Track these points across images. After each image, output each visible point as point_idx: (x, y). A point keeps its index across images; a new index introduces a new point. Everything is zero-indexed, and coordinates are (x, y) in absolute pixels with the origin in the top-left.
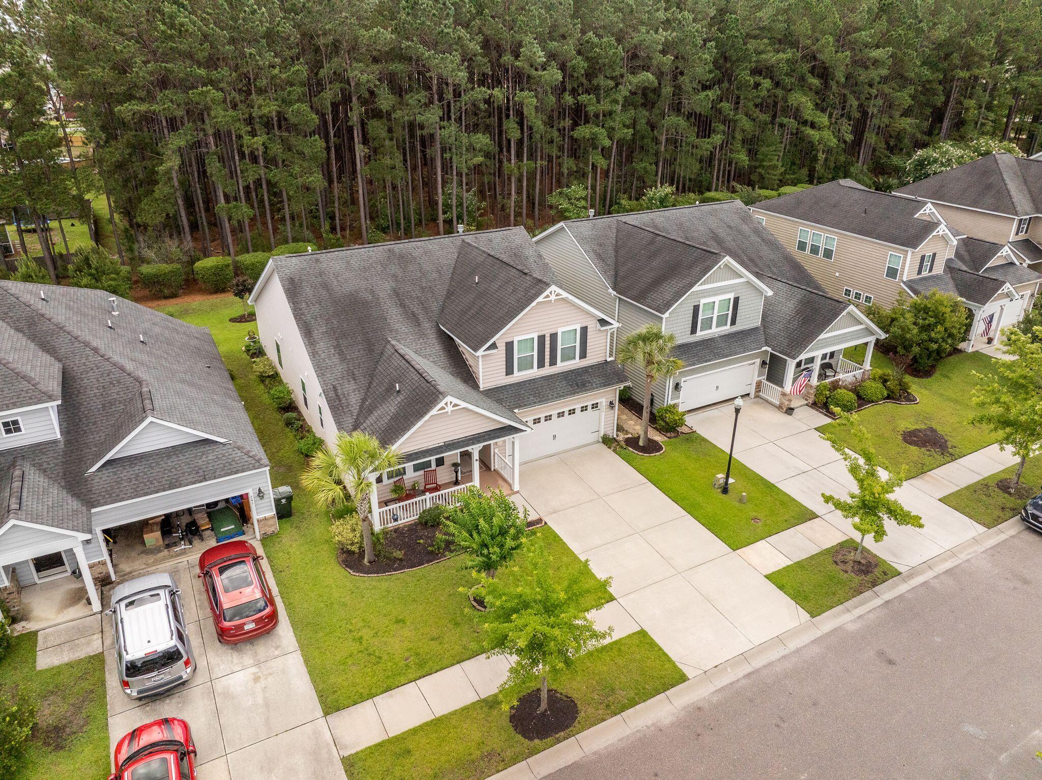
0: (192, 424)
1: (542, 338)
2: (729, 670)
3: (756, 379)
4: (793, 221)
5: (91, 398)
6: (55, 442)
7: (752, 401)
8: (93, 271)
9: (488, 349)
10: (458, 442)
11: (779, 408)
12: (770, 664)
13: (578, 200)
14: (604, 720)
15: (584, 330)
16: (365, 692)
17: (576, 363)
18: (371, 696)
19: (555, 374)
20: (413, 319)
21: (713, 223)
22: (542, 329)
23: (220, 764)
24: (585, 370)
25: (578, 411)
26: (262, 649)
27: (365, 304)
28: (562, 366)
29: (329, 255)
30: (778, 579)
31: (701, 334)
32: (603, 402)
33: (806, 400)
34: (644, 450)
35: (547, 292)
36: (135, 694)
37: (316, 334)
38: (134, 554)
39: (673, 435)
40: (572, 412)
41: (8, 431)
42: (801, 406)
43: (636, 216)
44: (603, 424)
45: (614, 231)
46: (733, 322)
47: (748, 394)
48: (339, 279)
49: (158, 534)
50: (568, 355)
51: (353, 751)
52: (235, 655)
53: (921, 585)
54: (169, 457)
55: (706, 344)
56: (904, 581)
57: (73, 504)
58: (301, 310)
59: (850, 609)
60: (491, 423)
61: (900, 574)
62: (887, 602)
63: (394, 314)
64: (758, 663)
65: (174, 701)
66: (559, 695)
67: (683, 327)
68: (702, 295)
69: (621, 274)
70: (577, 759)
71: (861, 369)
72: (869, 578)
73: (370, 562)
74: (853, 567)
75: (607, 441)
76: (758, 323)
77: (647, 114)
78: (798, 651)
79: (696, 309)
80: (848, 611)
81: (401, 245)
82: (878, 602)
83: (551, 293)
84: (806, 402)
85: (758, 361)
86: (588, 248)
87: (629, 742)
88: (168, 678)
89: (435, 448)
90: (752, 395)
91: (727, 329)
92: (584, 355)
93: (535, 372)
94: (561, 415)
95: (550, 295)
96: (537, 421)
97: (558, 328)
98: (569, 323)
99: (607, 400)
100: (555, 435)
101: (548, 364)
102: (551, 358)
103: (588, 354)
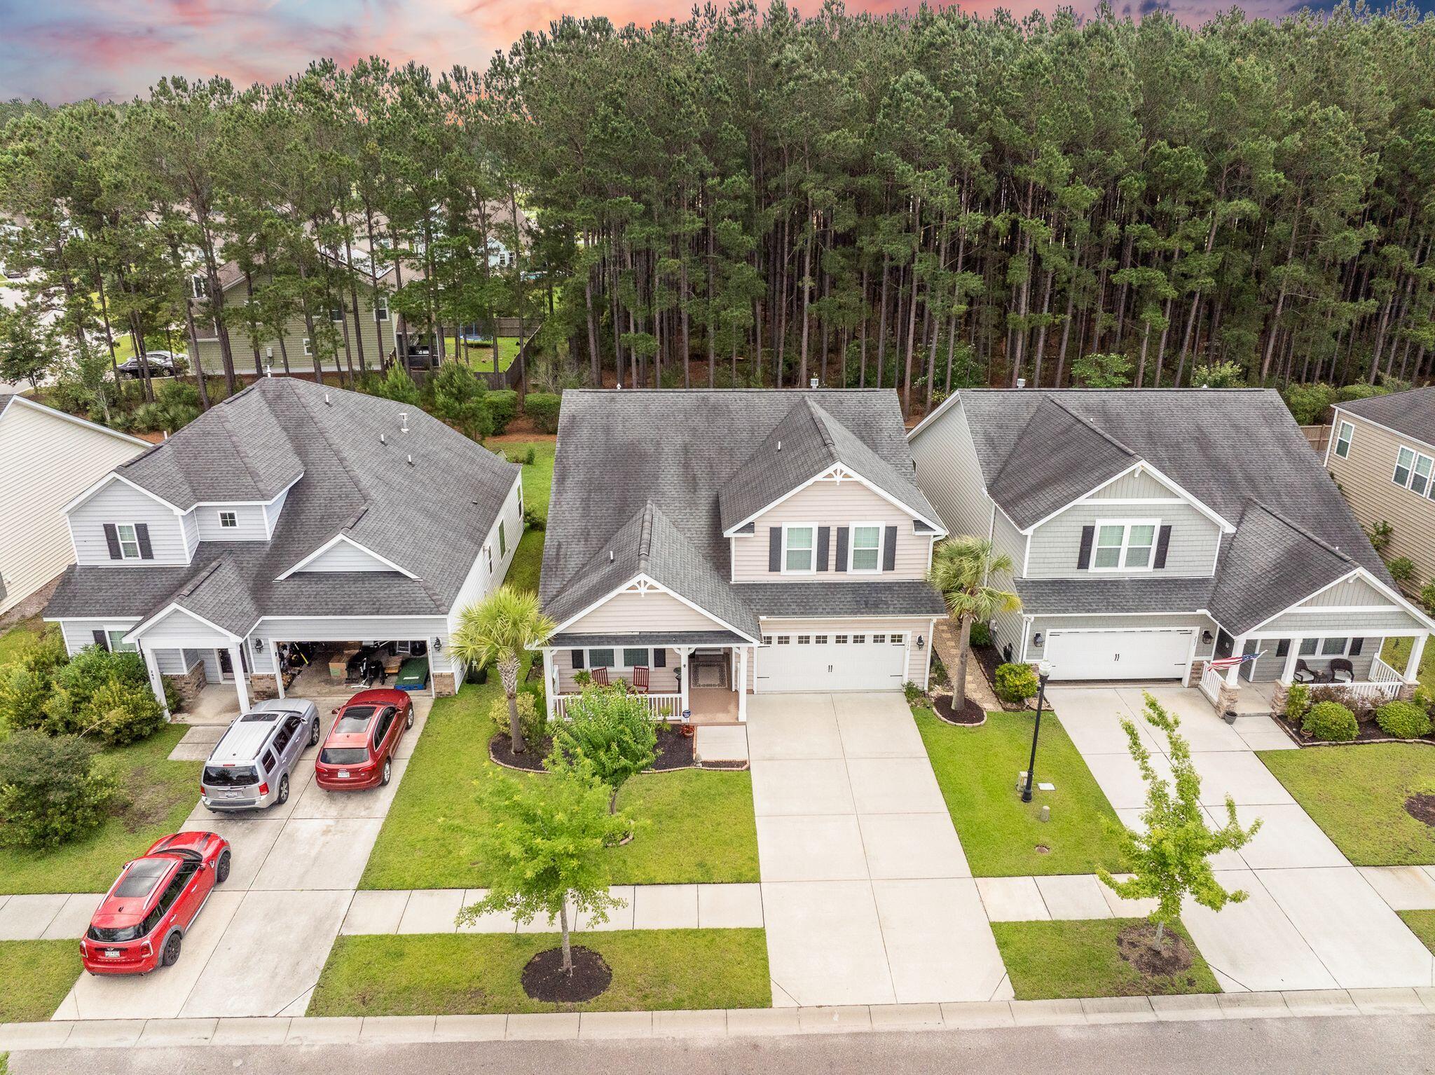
0: (387, 552)
1: (824, 533)
2: (836, 1018)
3: (1192, 658)
4: (1392, 434)
5: (315, 507)
6: (263, 543)
7: (1181, 690)
8: (454, 390)
9: (741, 530)
10: (657, 636)
11: (1217, 708)
12: (899, 1034)
13: (1116, 374)
14: (627, 1009)
15: (891, 533)
16: (410, 880)
17: (877, 574)
18: (414, 887)
19: (842, 584)
20: (692, 483)
21: (1207, 417)
22: (825, 518)
23: (238, 896)
24: (889, 587)
25: (869, 640)
26: (354, 806)
27: (643, 457)
28: (853, 574)
29: (629, 394)
30: (1005, 934)
31: (1095, 571)
32: (909, 637)
33: (1273, 708)
34: (954, 716)
35: (830, 470)
36: (208, 803)
37: (569, 482)
38: (316, 680)
39: (1015, 706)
40: (859, 639)
41: (225, 524)
42: (1259, 715)
43: (1079, 394)
44: (907, 667)
45: (1033, 410)
46: (1160, 562)
47: (1180, 680)
48: (627, 424)
49: (343, 665)
50: (865, 559)
51: (353, 933)
52: (327, 802)
53: (1244, 1021)
54: (355, 581)
55: (1102, 587)
56: (1219, 1004)
57: (248, 605)
58: (566, 452)
59: (1087, 1009)
60: (706, 623)
61: (1218, 991)
62: (1160, 1023)
63: (670, 476)
64: (881, 1025)
65: (245, 826)
66: (600, 962)
67: (1063, 555)
68: (1100, 513)
69: (1009, 469)
70: (564, 1038)
71: (1399, 680)
72: (1157, 979)
73: (515, 752)
74: (1142, 956)
75: (911, 692)
76: (1208, 569)
77: (1248, 258)
78: (957, 1032)
79: (1088, 533)
80: (1083, 1010)
81: (721, 394)
82: (1148, 1017)
83: (835, 471)
84: (1270, 711)
85: (1197, 631)
86: (978, 427)
87: (637, 1046)
88: (241, 798)
89: (625, 637)
90: (1186, 682)
91: (1147, 571)
92: (889, 564)
93: (811, 575)
94: (841, 640)
95: (834, 474)
96: (804, 640)
97: (850, 522)
98: (868, 518)
99: (915, 635)
100: (830, 666)
101: (834, 567)
102: (837, 560)
103: (896, 567)
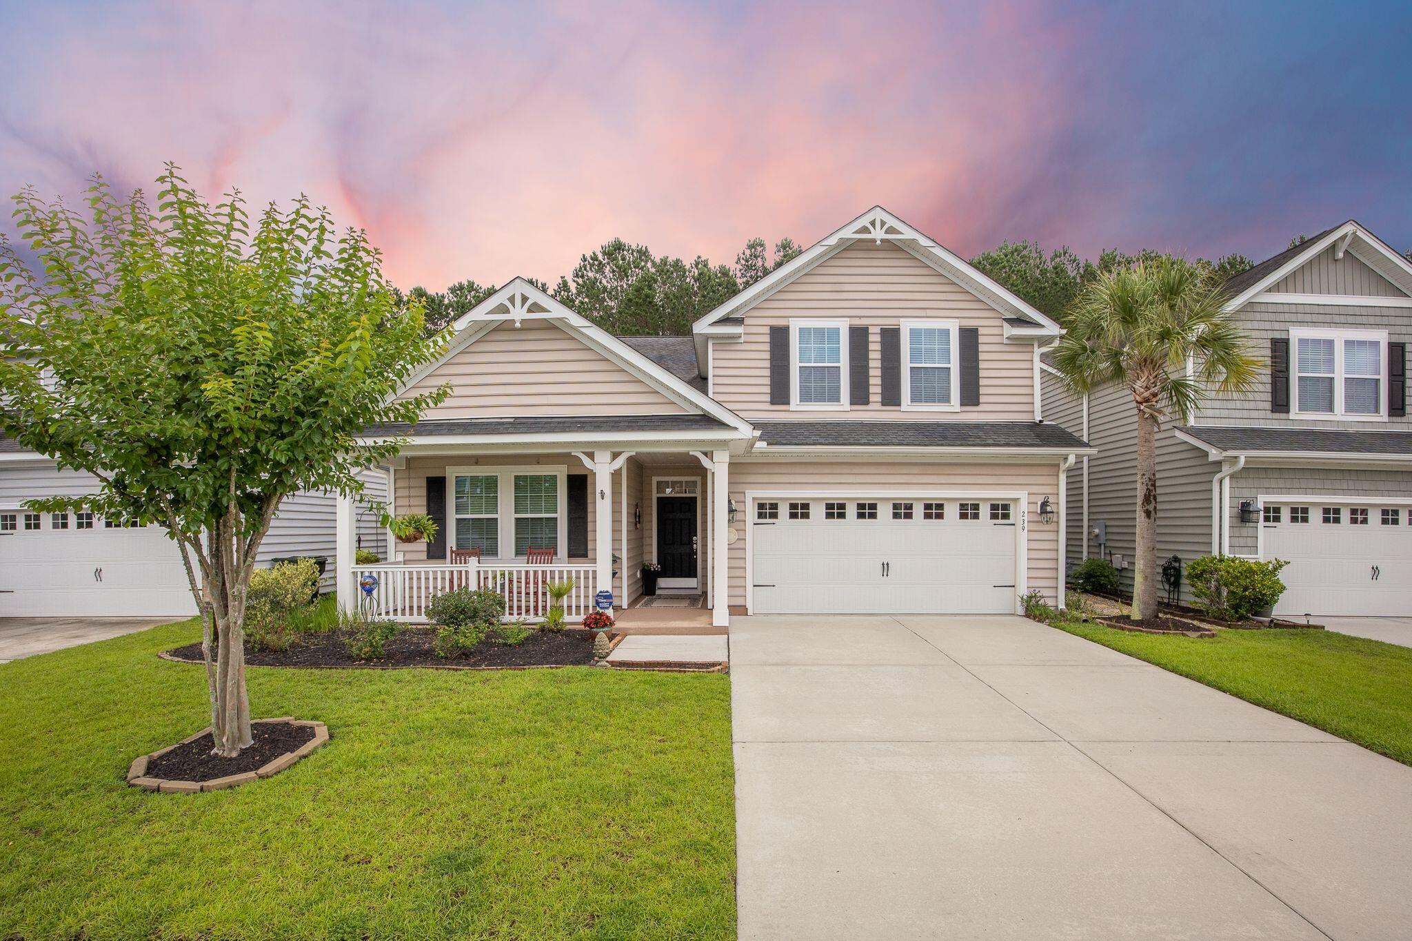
1: (859, 336)
9: (720, 322)
10: (548, 424)
15: (969, 338)
17: (951, 410)
19: (893, 425)
22: (859, 312)
24: (974, 426)
25: (952, 513)
28: (910, 410)
31: (1300, 416)
35: (864, 221)
40: (934, 511)
46: (1398, 405)
50: (930, 387)
60: (640, 398)
68: (1294, 317)
75: (1039, 611)
79: (1280, 350)
83: (873, 223)
89: (488, 424)
91: (1379, 419)
92: (971, 396)
93: (841, 410)
94: (903, 511)
95: (871, 228)
96: (835, 511)
97: (901, 320)
98: (930, 313)
99: (1034, 498)
100: (885, 563)
101: (878, 398)
102: (884, 386)
103: (982, 399)
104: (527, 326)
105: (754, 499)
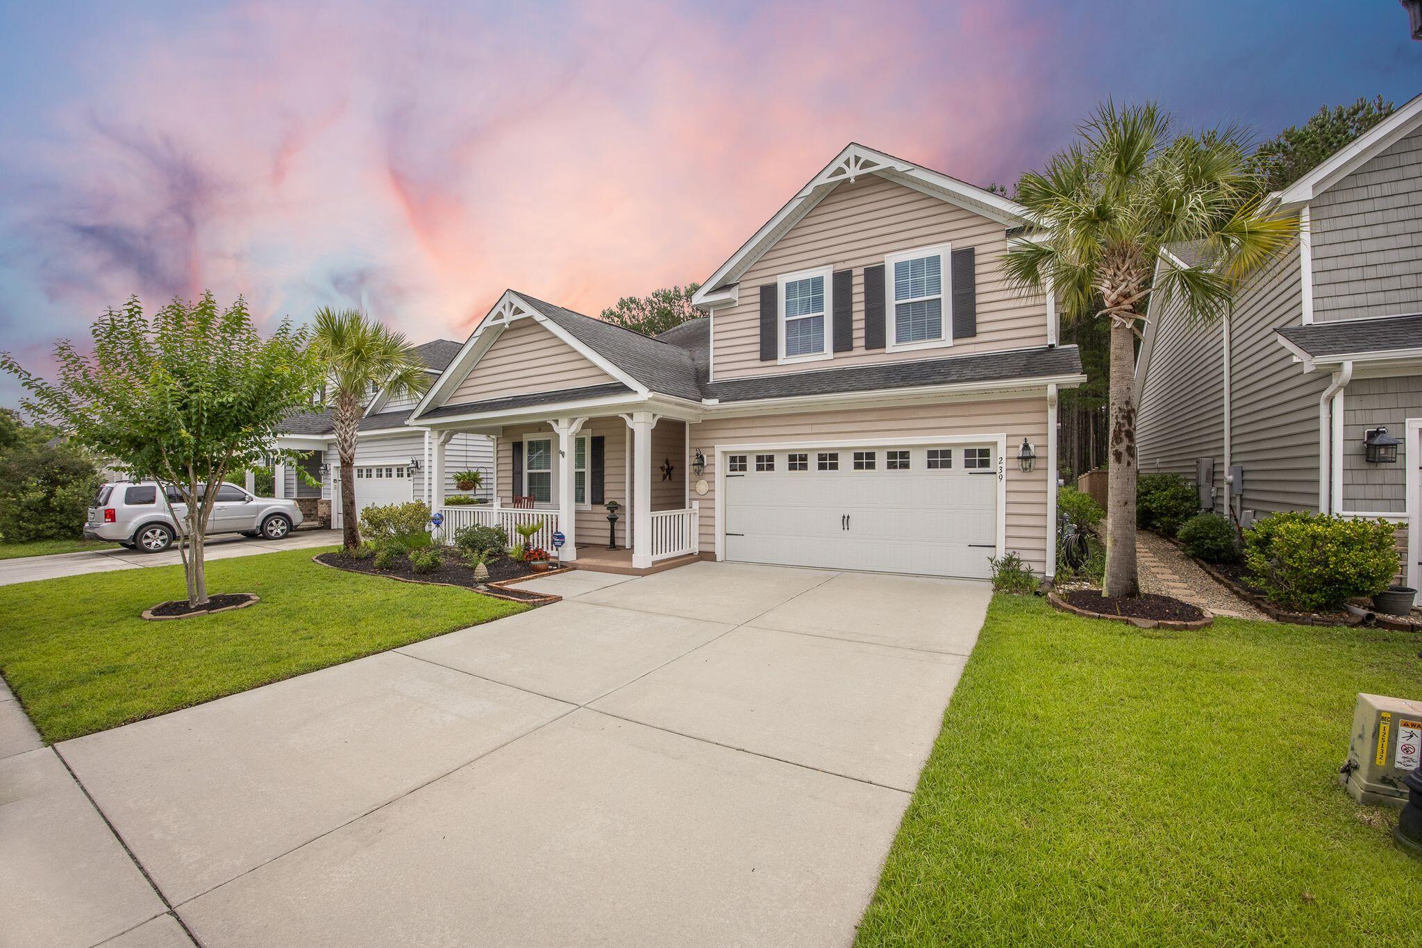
1: (843, 280)
9: (718, 289)
10: (531, 399)
15: (964, 261)
17: (944, 346)
19: (879, 369)
22: (843, 256)
25: (918, 460)
28: (896, 350)
32: (1002, 444)
35: (838, 162)
40: (898, 461)
44: (1001, 520)
83: (847, 162)
92: (966, 325)
93: (825, 359)
94: (864, 460)
95: (845, 167)
96: (797, 462)
97: (886, 255)
98: (917, 242)
99: (1014, 441)
100: (846, 516)
101: (862, 342)
102: (868, 328)
103: (979, 329)
104: (514, 325)
105: (725, 453)
